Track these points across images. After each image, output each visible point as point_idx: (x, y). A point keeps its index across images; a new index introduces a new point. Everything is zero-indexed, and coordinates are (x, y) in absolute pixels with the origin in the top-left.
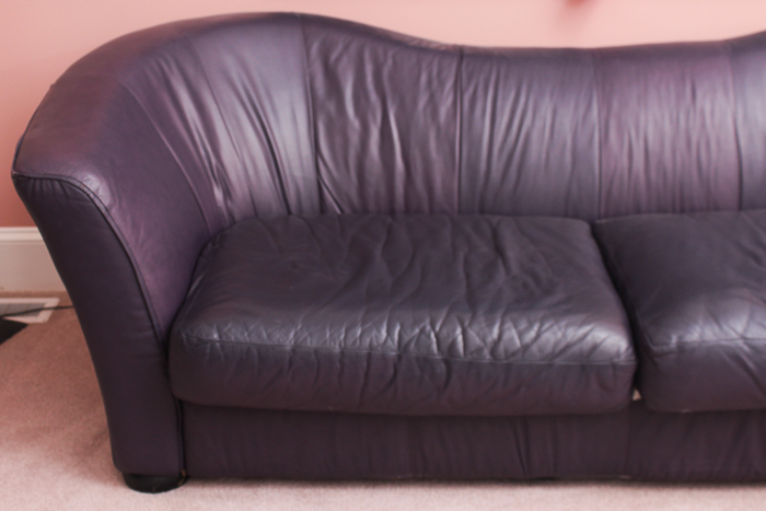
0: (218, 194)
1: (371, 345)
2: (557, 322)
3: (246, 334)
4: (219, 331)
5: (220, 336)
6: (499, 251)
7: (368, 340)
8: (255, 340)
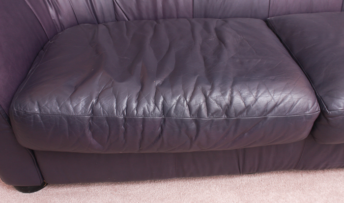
0: (52, 12)
1: (144, 112)
2: (267, 89)
3: (58, 108)
4: (39, 106)
5: (40, 110)
6: (221, 40)
7: (142, 109)
8: (64, 112)
